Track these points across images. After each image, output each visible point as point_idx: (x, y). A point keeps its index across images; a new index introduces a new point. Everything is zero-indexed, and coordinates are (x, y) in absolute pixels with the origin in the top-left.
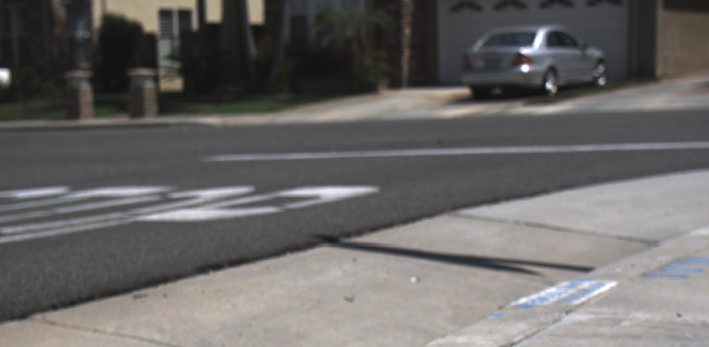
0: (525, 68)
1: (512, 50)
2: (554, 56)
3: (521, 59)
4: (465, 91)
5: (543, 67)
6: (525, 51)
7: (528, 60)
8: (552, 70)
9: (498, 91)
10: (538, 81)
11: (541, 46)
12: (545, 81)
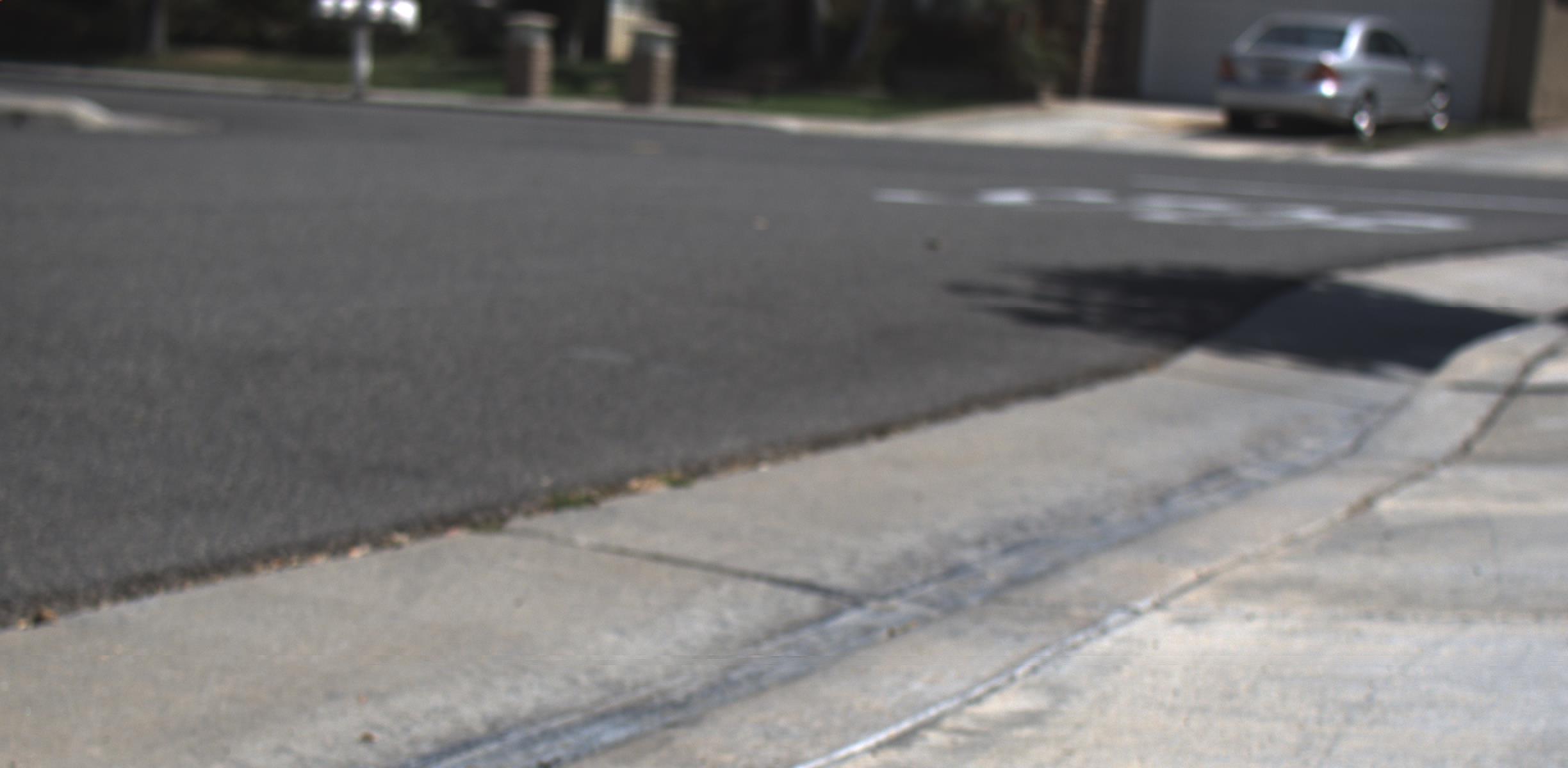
0: (1328, 89)
1: (1306, 55)
2: (1374, 73)
3: (1322, 72)
4: (1214, 117)
5: (1355, 89)
6: (1331, 59)
7: (1334, 74)
8: (1369, 97)
9: (1268, 122)
10: (1343, 113)
11: (1355, 53)
12: (1354, 112)
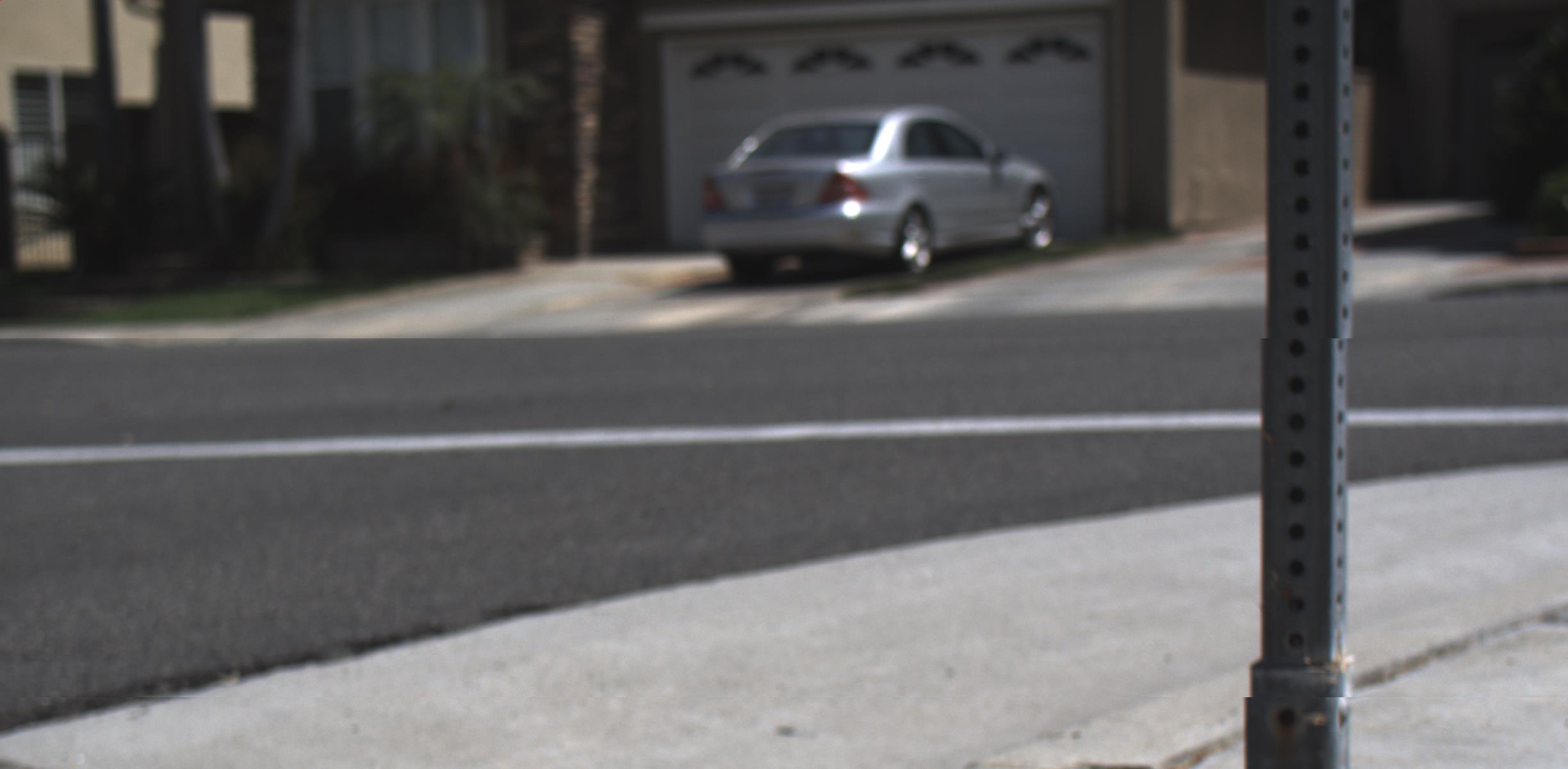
0: (851, 209)
1: (819, 165)
2: (923, 180)
3: (840, 187)
4: (712, 265)
5: (897, 205)
6: (851, 167)
7: (859, 189)
8: (919, 212)
9: (791, 264)
10: (884, 240)
11: (890, 156)
12: (901, 240)
